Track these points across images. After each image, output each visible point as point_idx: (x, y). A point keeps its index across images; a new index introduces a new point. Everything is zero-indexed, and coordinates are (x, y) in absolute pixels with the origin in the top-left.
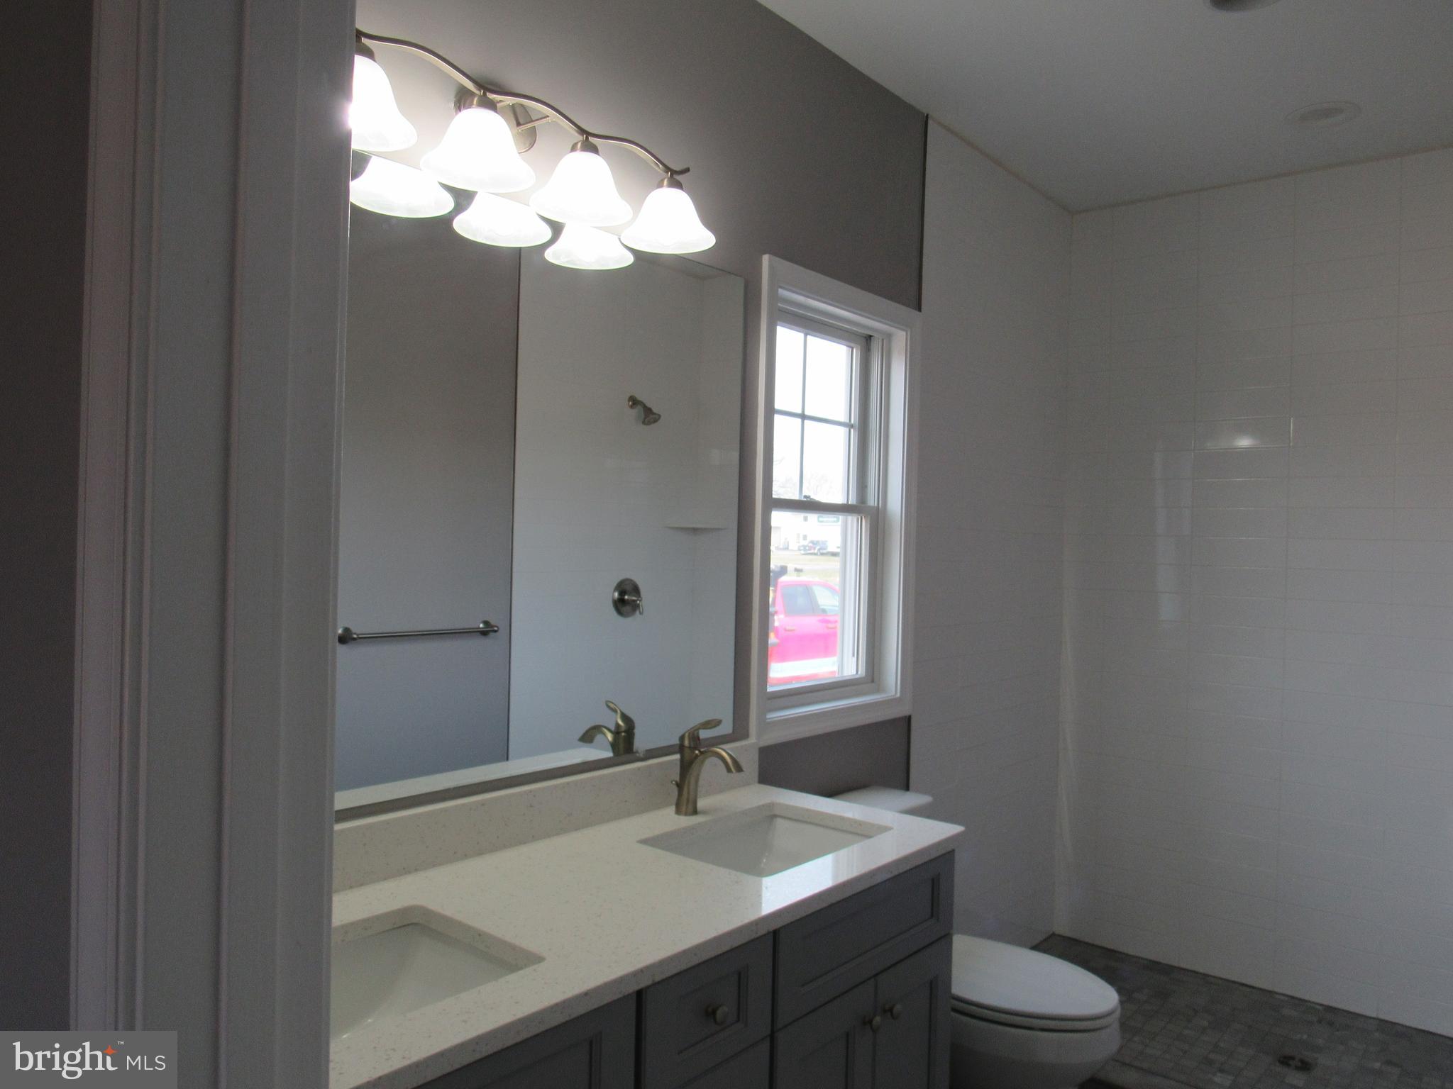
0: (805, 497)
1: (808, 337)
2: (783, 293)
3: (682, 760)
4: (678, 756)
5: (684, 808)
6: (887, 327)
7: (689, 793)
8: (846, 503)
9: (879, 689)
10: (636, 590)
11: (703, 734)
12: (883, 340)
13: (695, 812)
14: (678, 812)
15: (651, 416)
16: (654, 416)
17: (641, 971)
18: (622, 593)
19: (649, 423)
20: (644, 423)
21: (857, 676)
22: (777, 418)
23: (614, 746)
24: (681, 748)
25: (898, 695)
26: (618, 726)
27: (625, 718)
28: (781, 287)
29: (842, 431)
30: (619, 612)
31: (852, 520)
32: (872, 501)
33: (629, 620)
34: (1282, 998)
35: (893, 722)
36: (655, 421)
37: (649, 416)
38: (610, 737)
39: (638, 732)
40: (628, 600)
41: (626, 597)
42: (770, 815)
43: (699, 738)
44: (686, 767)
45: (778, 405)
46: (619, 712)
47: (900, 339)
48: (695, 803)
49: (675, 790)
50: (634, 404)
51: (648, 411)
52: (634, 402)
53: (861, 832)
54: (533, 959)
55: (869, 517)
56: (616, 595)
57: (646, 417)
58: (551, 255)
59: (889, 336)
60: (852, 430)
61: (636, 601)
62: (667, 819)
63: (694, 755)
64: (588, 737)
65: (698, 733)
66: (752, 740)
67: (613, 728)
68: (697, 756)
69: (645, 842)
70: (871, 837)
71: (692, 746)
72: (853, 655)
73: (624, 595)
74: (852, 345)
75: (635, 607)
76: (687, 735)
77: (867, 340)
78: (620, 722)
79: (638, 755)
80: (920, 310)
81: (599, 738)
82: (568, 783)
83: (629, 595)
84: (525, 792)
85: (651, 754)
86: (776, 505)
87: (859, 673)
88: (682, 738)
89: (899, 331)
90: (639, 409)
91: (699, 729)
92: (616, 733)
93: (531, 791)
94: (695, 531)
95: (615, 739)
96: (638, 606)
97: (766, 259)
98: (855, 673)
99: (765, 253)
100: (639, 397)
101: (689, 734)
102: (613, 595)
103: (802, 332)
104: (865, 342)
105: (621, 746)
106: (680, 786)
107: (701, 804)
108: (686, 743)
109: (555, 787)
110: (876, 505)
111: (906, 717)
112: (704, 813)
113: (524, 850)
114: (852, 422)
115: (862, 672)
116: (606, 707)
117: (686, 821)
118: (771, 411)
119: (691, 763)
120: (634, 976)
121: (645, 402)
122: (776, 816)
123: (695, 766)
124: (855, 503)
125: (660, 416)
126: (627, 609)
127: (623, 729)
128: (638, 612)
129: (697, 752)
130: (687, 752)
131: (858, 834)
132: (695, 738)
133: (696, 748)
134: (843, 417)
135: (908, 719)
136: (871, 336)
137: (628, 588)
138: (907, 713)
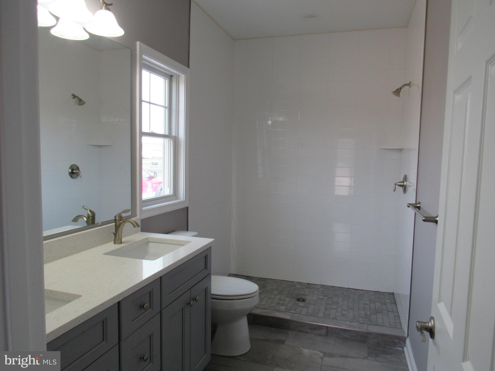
0: (152, 132)
1: (151, 74)
2: (144, 57)
3: (116, 225)
4: (114, 224)
5: (117, 242)
6: (177, 72)
7: (119, 236)
8: (165, 134)
9: (177, 199)
10: (78, 168)
11: (124, 215)
12: (176, 77)
13: (121, 243)
14: (115, 243)
15: (82, 102)
16: (83, 102)
17: (120, 294)
18: (73, 170)
19: (81, 105)
20: (79, 105)
21: (170, 194)
22: (143, 103)
23: (87, 222)
24: (115, 220)
25: (184, 200)
26: (88, 214)
27: (91, 211)
28: (144, 55)
29: (163, 109)
30: (72, 177)
31: (167, 140)
32: (174, 134)
33: (76, 180)
34: (296, 283)
35: (182, 209)
36: (83, 104)
37: (81, 102)
38: (85, 219)
39: (96, 216)
40: (75, 172)
41: (74, 171)
42: (147, 242)
43: (122, 217)
44: (117, 227)
45: (143, 99)
46: (88, 209)
47: (183, 78)
48: (121, 239)
49: (113, 235)
50: (74, 97)
51: (80, 100)
52: (74, 96)
53: (181, 244)
54: (77, 297)
55: (173, 139)
56: (70, 170)
57: (80, 102)
58: (53, 32)
59: (179, 76)
60: (166, 109)
61: (78, 172)
62: (111, 246)
63: (121, 223)
64: (75, 220)
65: (121, 215)
66: (138, 217)
67: (86, 216)
68: (122, 223)
69: (106, 254)
70: (184, 245)
71: (120, 219)
72: (168, 187)
73: (73, 171)
74: (166, 78)
75: (77, 175)
76: (117, 216)
77: (171, 77)
78: (89, 213)
79: (98, 224)
80: (189, 67)
81: (80, 220)
82: (73, 236)
83: (75, 170)
84: (57, 240)
85: (103, 224)
86: (143, 134)
87: (171, 193)
88: (115, 217)
89: (183, 75)
90: (76, 99)
91: (121, 213)
92: (88, 217)
93: (59, 240)
94: (100, 146)
95: (87, 219)
96: (79, 174)
97: (138, 43)
98: (169, 193)
99: (138, 41)
100: (76, 95)
101: (118, 215)
102: (69, 171)
103: (149, 72)
104: (170, 77)
105: (90, 222)
106: (115, 234)
107: (123, 240)
108: (117, 218)
109: (69, 237)
110: (175, 135)
111: (187, 207)
112: (124, 243)
113: (59, 261)
114: (166, 106)
115: (172, 193)
116: (83, 208)
117: (118, 246)
118: (141, 101)
119: (120, 225)
120: (118, 296)
121: (78, 96)
122: (149, 242)
123: (121, 226)
124: (168, 134)
125: (85, 102)
126: (74, 175)
127: (91, 215)
128: (79, 177)
129: (122, 221)
130: (118, 222)
131: (179, 245)
132: (121, 217)
133: (121, 220)
134: (163, 104)
135: (188, 208)
136: (172, 76)
137: (74, 168)
138: (187, 206)
